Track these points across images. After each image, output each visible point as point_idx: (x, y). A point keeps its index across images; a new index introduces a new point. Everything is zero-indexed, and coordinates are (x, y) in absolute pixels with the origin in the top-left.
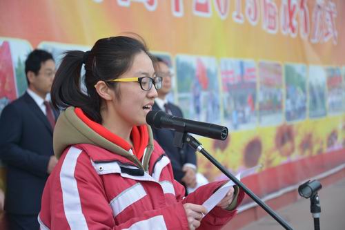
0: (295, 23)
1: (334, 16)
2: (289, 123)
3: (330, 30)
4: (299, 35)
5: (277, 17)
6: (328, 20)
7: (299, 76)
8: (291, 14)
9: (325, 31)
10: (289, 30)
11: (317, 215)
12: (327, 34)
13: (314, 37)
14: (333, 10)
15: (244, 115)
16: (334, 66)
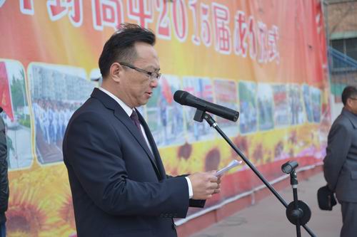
0: (245, 45)
1: (277, 38)
2: (243, 135)
3: (274, 51)
4: (248, 56)
5: (230, 39)
6: (271, 42)
7: (250, 92)
8: (242, 36)
9: (270, 52)
10: (241, 51)
11: (295, 186)
12: (272, 55)
13: (260, 58)
14: (277, 33)
15: (204, 128)
16: (279, 84)
